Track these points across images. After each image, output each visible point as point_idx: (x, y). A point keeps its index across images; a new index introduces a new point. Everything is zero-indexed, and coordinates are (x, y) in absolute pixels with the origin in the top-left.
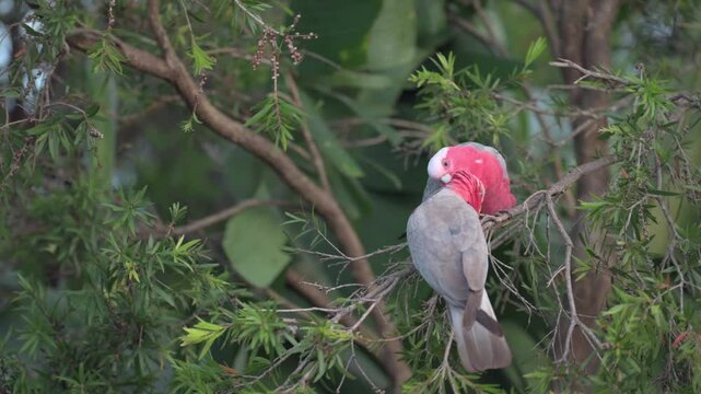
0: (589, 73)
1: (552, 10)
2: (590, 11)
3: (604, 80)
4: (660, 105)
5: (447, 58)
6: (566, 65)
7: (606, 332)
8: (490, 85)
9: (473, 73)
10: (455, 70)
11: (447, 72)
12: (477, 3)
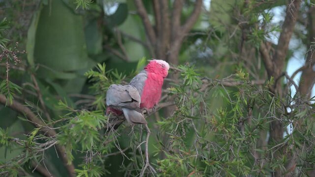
5: (102, 66)
8: (121, 78)
9: (115, 72)
10: (106, 71)
11: (102, 72)
12: (120, 42)
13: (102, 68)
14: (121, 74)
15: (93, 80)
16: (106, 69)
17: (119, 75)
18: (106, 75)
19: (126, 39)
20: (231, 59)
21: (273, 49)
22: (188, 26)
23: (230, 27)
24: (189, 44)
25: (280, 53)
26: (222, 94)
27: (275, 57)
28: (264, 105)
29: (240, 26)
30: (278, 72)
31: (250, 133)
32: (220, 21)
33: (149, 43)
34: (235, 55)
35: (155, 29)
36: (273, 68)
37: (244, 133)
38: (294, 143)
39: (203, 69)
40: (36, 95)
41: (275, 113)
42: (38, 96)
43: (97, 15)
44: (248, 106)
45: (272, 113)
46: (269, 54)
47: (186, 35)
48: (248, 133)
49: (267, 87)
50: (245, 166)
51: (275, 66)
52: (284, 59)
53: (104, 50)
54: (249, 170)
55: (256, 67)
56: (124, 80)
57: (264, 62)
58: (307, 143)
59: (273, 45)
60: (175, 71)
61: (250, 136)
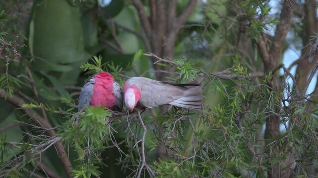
0: (161, 59)
1: (148, 37)
2: (165, 38)
3: (168, 63)
4: (191, 74)
5: (98, 58)
6: (151, 55)
7: (157, 168)
8: (118, 70)
9: (111, 65)
10: (102, 63)
11: (98, 64)
12: (114, 34)
13: (98, 60)
14: (117, 67)
15: (89, 73)
16: (102, 62)
17: (116, 67)
18: (102, 68)
19: (121, 30)
20: (227, 51)
21: (270, 41)
22: (183, 18)
23: (226, 18)
24: (185, 36)
25: (277, 45)
26: (218, 88)
27: (272, 49)
28: (262, 99)
29: (237, 19)
30: (274, 64)
31: (248, 128)
32: (216, 13)
33: (144, 35)
34: (232, 47)
35: (150, 19)
36: (270, 60)
37: (242, 128)
38: (293, 140)
39: (199, 60)
40: (30, 87)
41: (273, 108)
42: (33, 89)
43: (91, 6)
44: (246, 100)
45: (270, 108)
46: (266, 46)
47: (183, 26)
48: (246, 128)
49: (265, 81)
50: (244, 163)
51: (272, 58)
52: (281, 51)
53: (100, 42)
54: (248, 168)
55: (253, 59)
56: (120, 73)
57: (261, 55)
58: (305, 137)
59: (269, 37)
60: (172, 64)
61: (249, 131)
